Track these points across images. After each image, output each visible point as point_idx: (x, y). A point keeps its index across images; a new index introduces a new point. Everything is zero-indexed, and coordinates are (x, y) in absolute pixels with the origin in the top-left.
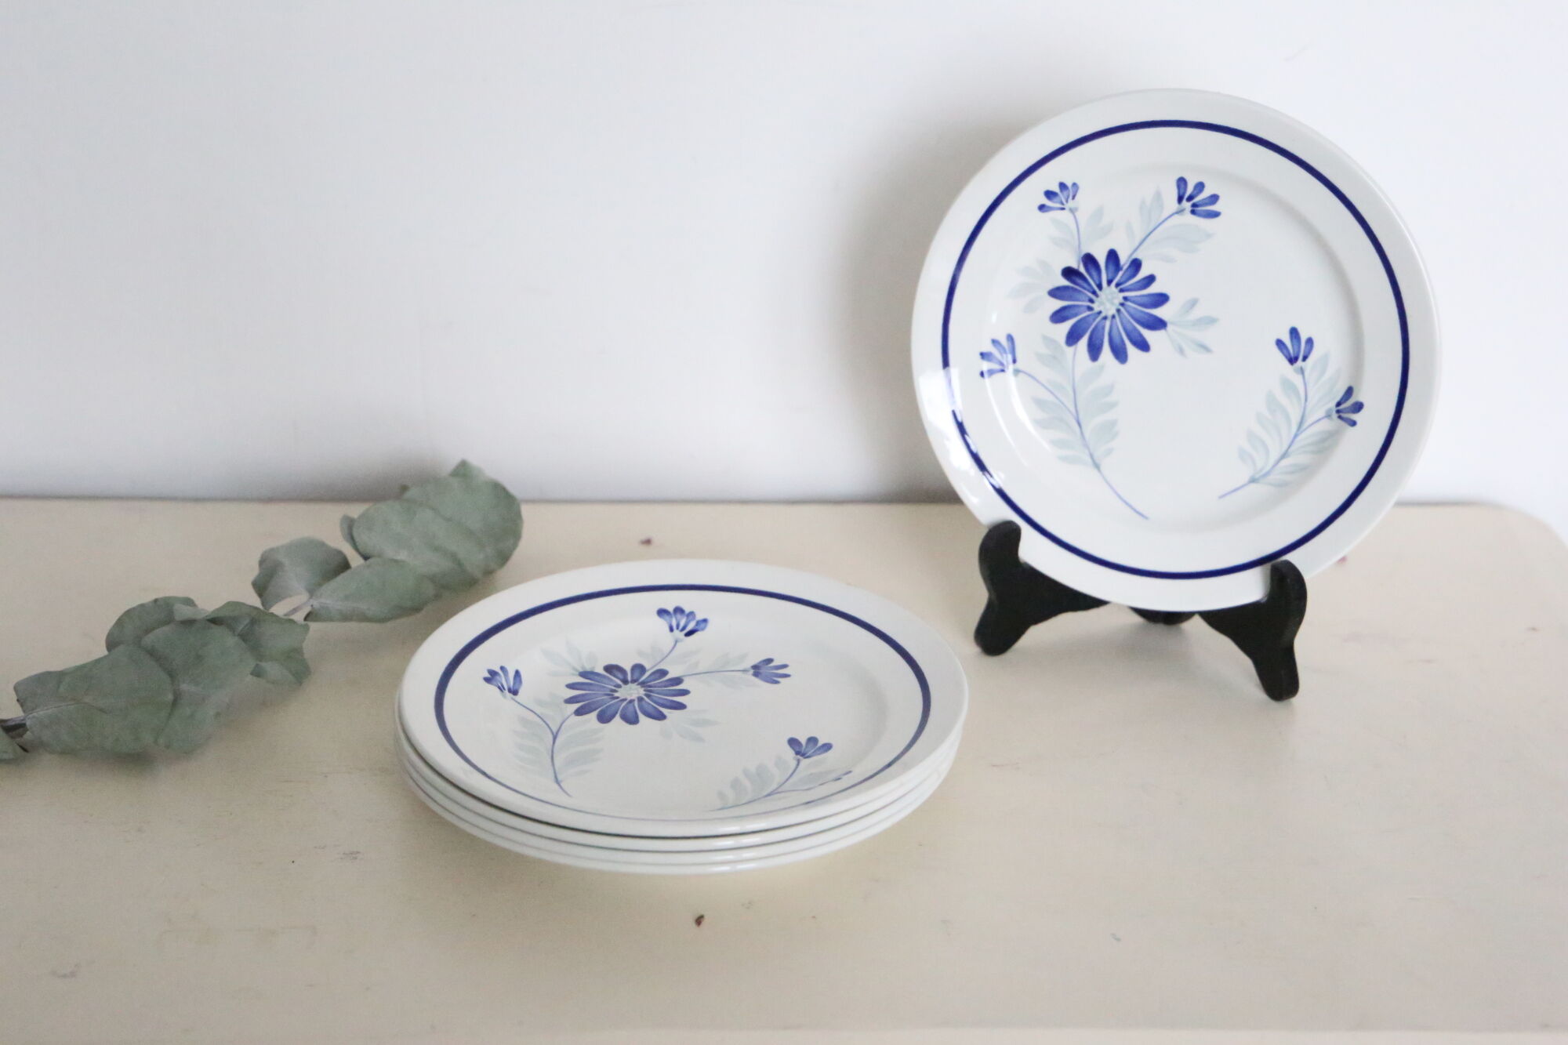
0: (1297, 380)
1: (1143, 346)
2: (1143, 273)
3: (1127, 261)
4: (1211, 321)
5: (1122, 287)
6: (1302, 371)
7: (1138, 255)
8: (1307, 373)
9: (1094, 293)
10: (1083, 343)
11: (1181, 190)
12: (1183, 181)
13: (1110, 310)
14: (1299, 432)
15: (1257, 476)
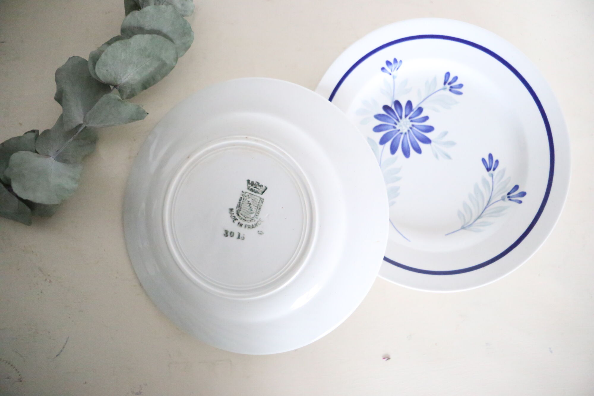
0: (489, 179)
1: (418, 150)
2: (423, 115)
4: (453, 144)
5: (412, 119)
6: (492, 175)
7: (422, 106)
8: (494, 177)
9: (398, 120)
10: (388, 144)
11: (446, 79)
12: (448, 74)
13: (404, 130)
14: (488, 206)
15: (465, 226)
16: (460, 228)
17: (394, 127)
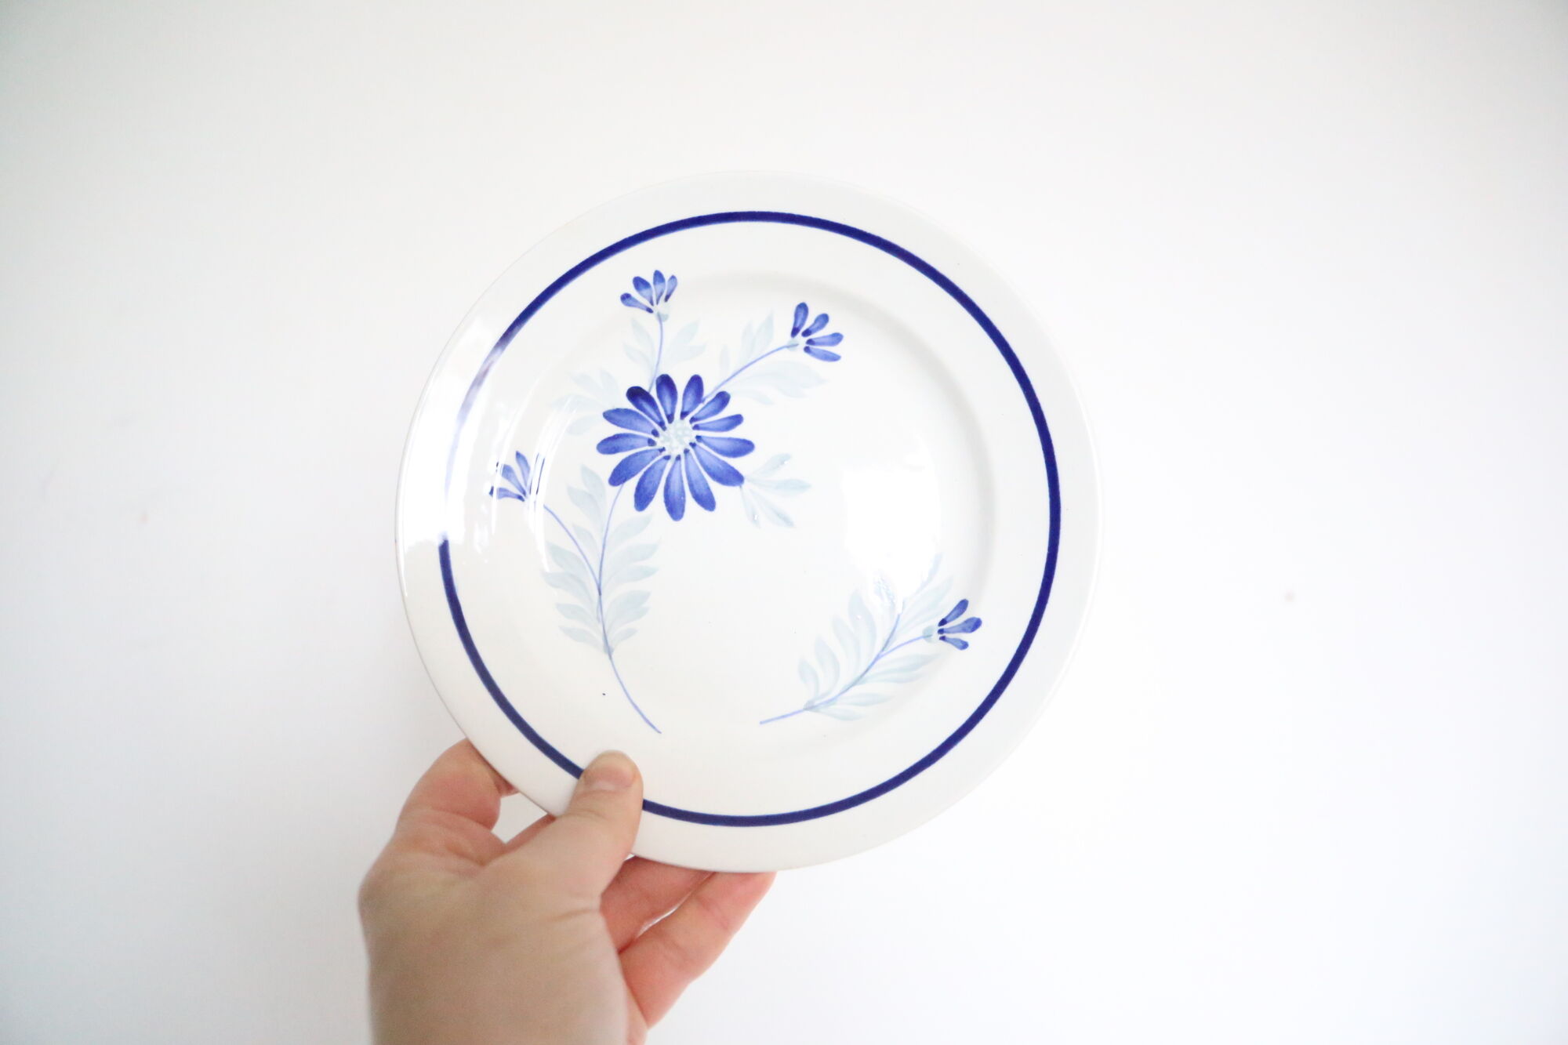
3: (713, 392)
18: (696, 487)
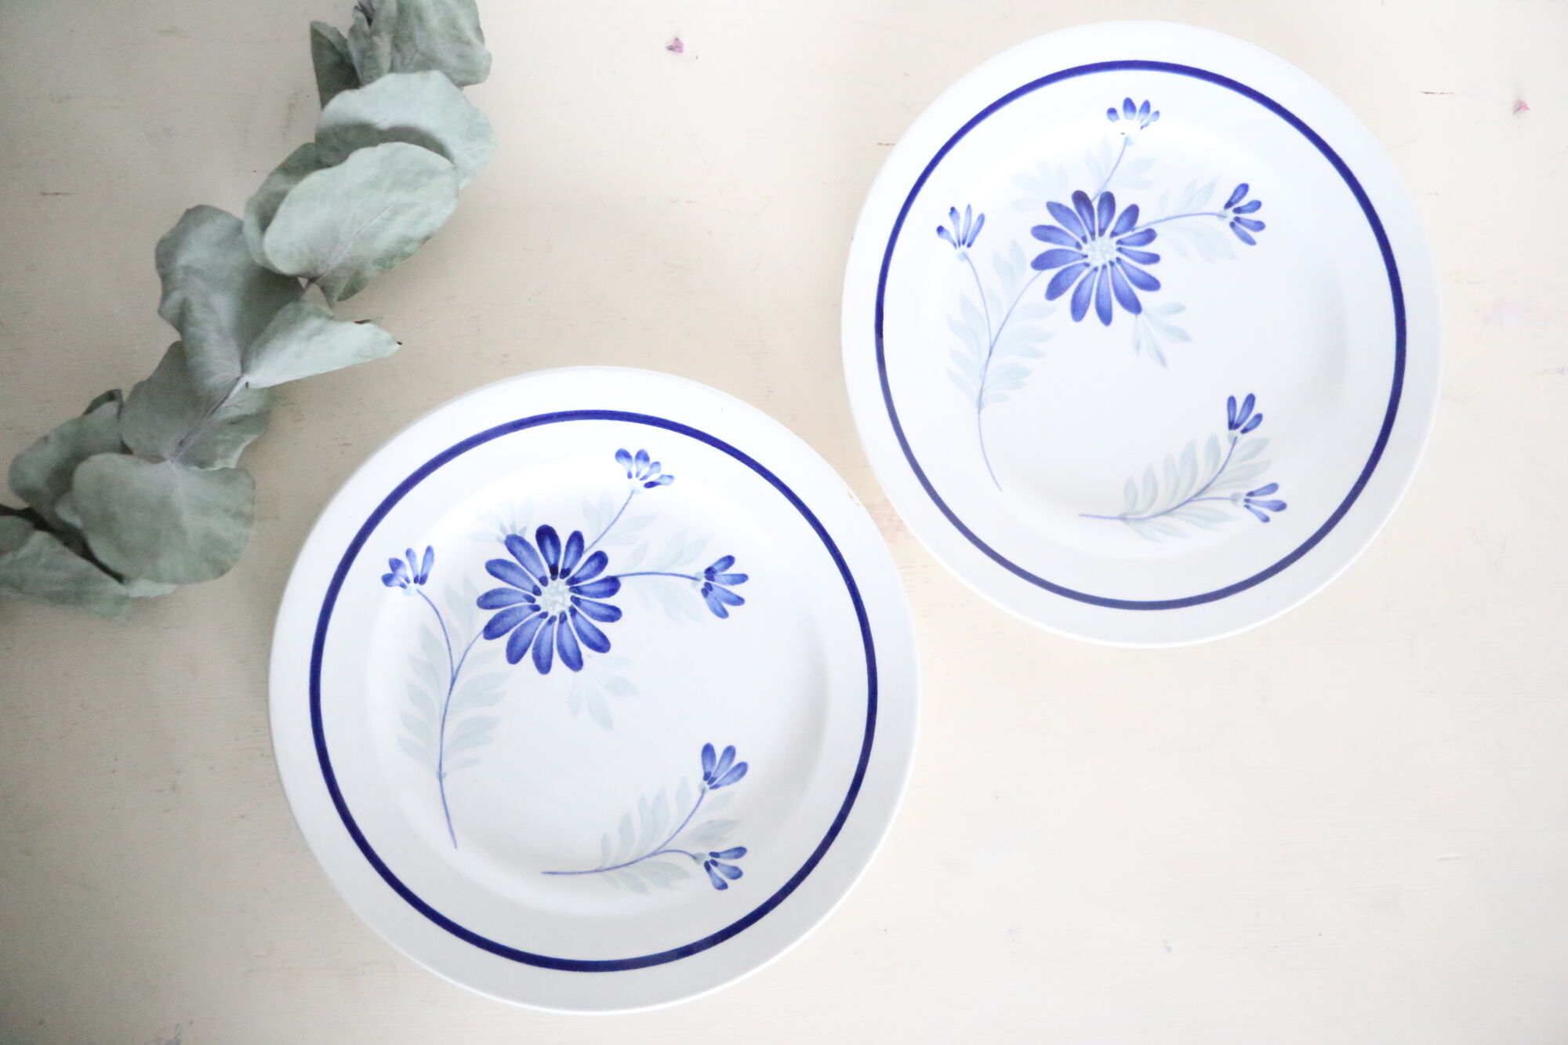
0: (1225, 446)
1: (1106, 317)
2: (1150, 248)
3: (1144, 226)
4: (1184, 337)
5: (1123, 246)
6: (1235, 441)
7: (1156, 227)
8: (1238, 446)
9: (1093, 234)
10: (1049, 274)
11: (1236, 197)
12: (1244, 188)
13: (1097, 261)
14: (1195, 499)
15: (1129, 517)
16: (1116, 514)
17: (1078, 246)
18: (1101, 300)
